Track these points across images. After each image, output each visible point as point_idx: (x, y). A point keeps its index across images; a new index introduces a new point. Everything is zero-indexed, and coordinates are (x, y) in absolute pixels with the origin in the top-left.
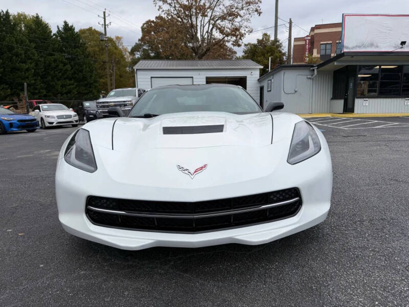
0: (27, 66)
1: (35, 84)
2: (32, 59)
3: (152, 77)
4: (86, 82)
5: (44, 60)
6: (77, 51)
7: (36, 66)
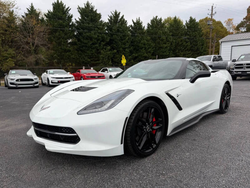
0: (166, 45)
1: (169, 55)
2: (169, 41)
3: (232, 46)
4: (198, 52)
5: (176, 41)
6: (195, 34)
7: (171, 45)
